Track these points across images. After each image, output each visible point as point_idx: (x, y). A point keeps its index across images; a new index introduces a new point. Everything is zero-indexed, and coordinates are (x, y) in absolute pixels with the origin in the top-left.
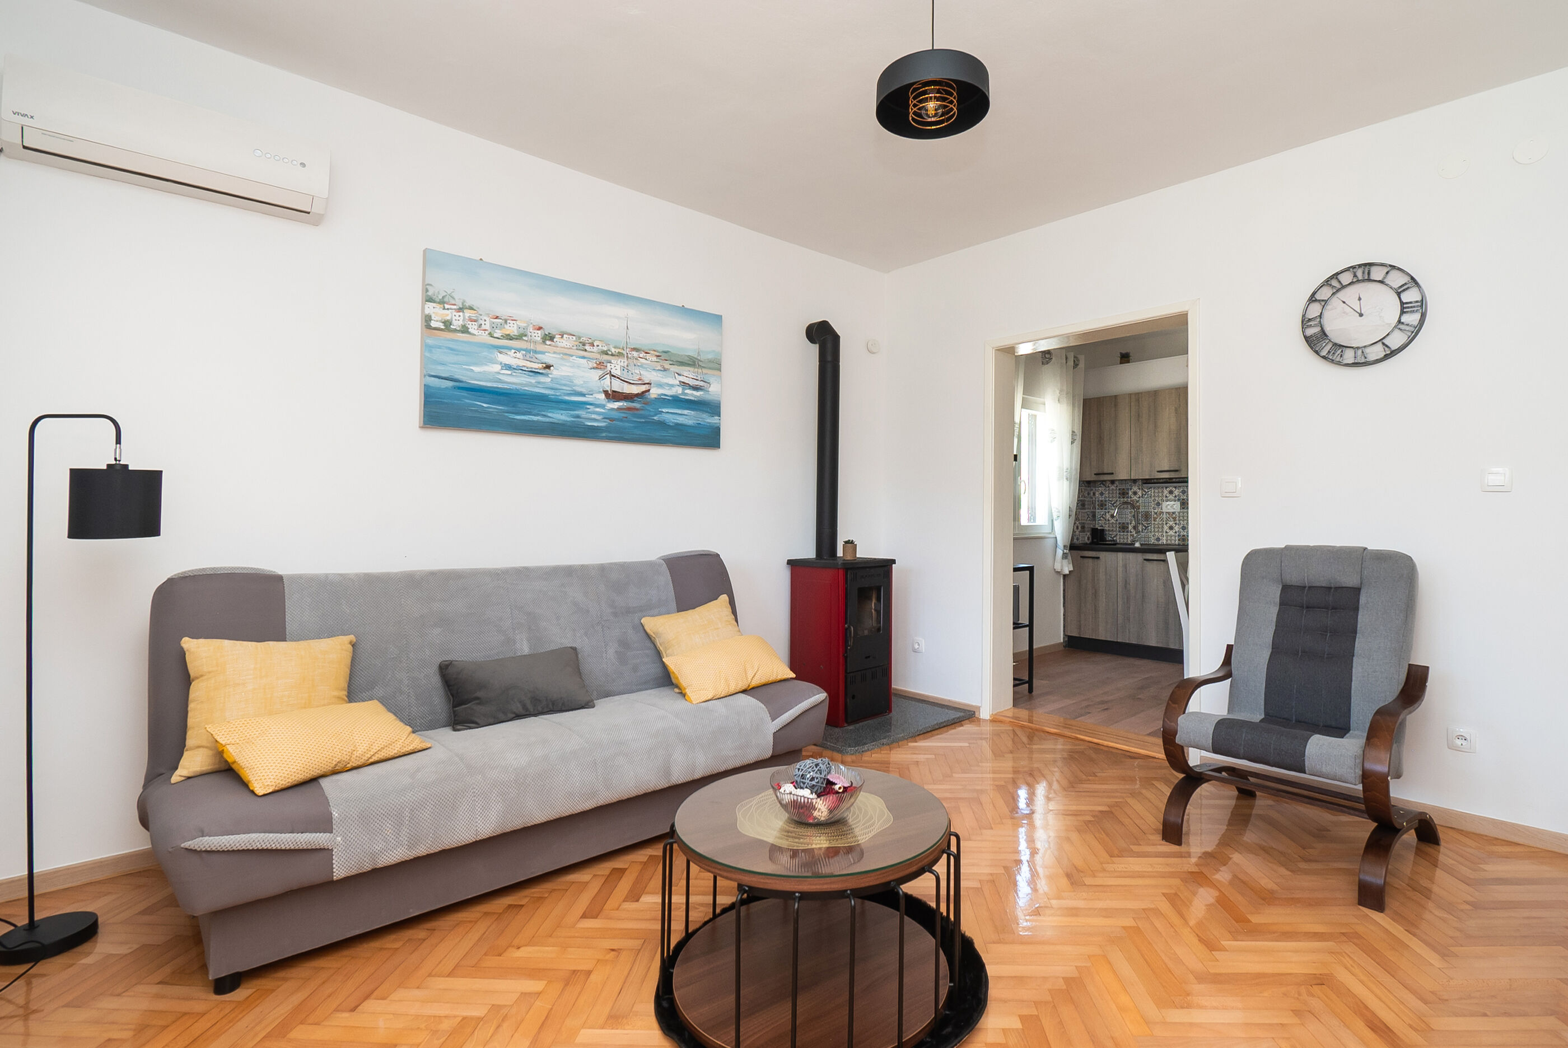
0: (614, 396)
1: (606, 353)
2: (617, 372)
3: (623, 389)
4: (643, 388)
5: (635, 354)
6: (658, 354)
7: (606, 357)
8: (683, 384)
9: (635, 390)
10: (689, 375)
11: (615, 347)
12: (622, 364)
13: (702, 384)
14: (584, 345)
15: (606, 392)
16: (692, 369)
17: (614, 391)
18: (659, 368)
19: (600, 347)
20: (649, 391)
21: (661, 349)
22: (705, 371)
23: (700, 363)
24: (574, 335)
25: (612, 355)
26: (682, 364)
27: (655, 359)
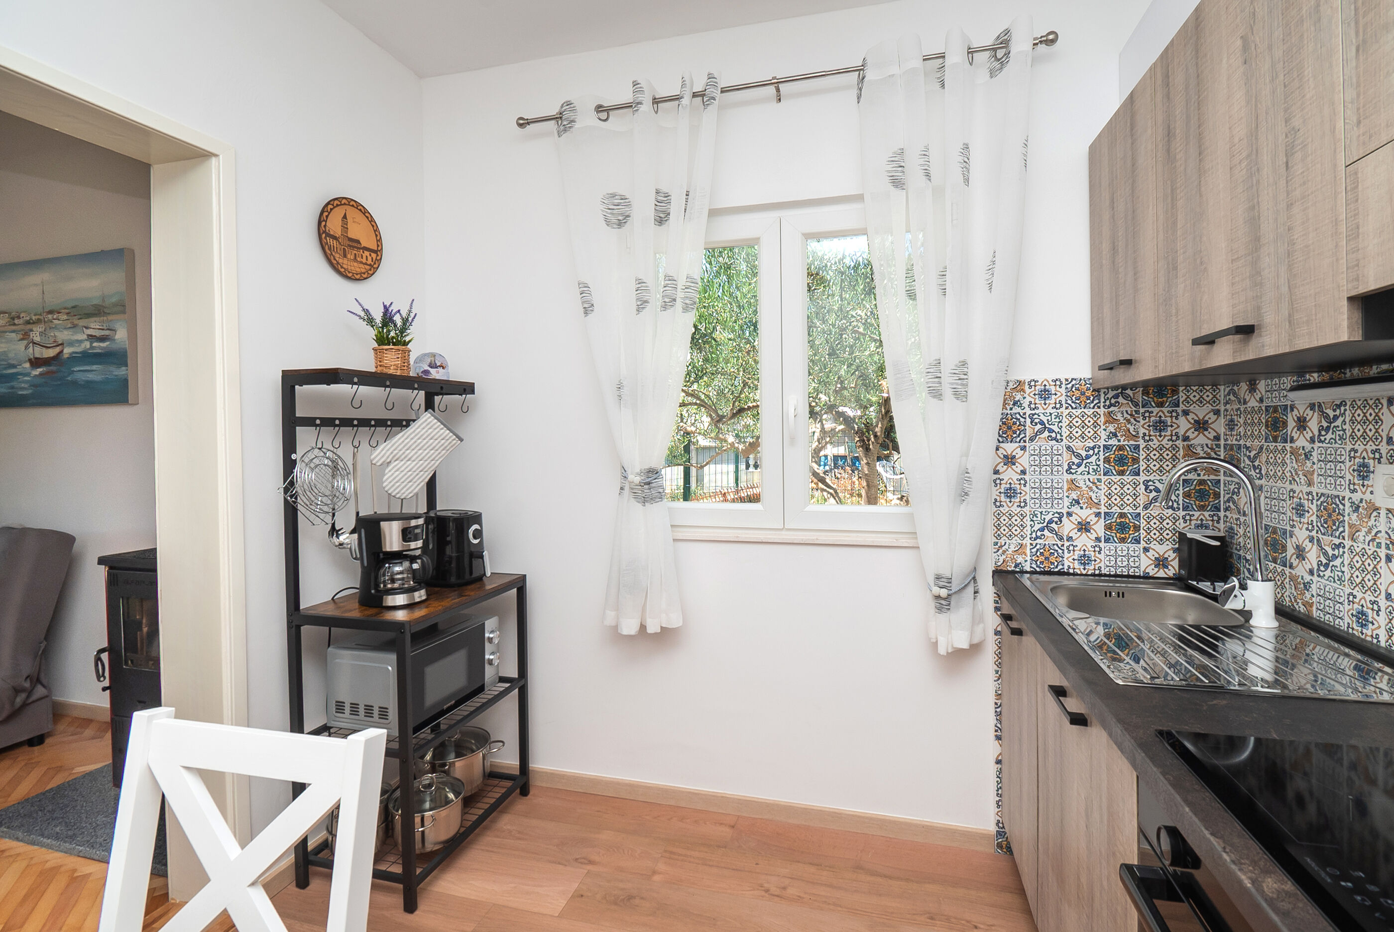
0: (36, 362)
1: (28, 322)
2: (37, 339)
3: (42, 354)
4: (58, 350)
5: (50, 316)
6: (67, 311)
7: (29, 327)
8: (91, 338)
9: (51, 353)
10: (95, 327)
11: (35, 315)
12: (41, 330)
13: (107, 333)
14: (13, 319)
15: (30, 360)
16: (97, 319)
17: (36, 358)
18: (69, 325)
19: (25, 318)
20: (62, 352)
21: (70, 305)
22: (110, 317)
23: (106, 310)
24: (6, 313)
25: (34, 323)
26: (88, 315)
27: (65, 317)
